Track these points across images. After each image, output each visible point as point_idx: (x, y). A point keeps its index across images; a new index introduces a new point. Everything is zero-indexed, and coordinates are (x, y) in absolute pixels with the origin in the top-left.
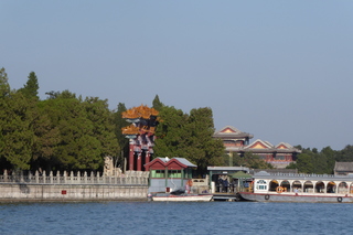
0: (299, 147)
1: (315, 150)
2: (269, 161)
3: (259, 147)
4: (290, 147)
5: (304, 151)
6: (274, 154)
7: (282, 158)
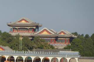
0: (76, 34)
1: (87, 36)
2: (52, 44)
3: (45, 33)
4: (68, 33)
5: (79, 37)
6: (56, 39)
7: (62, 41)
